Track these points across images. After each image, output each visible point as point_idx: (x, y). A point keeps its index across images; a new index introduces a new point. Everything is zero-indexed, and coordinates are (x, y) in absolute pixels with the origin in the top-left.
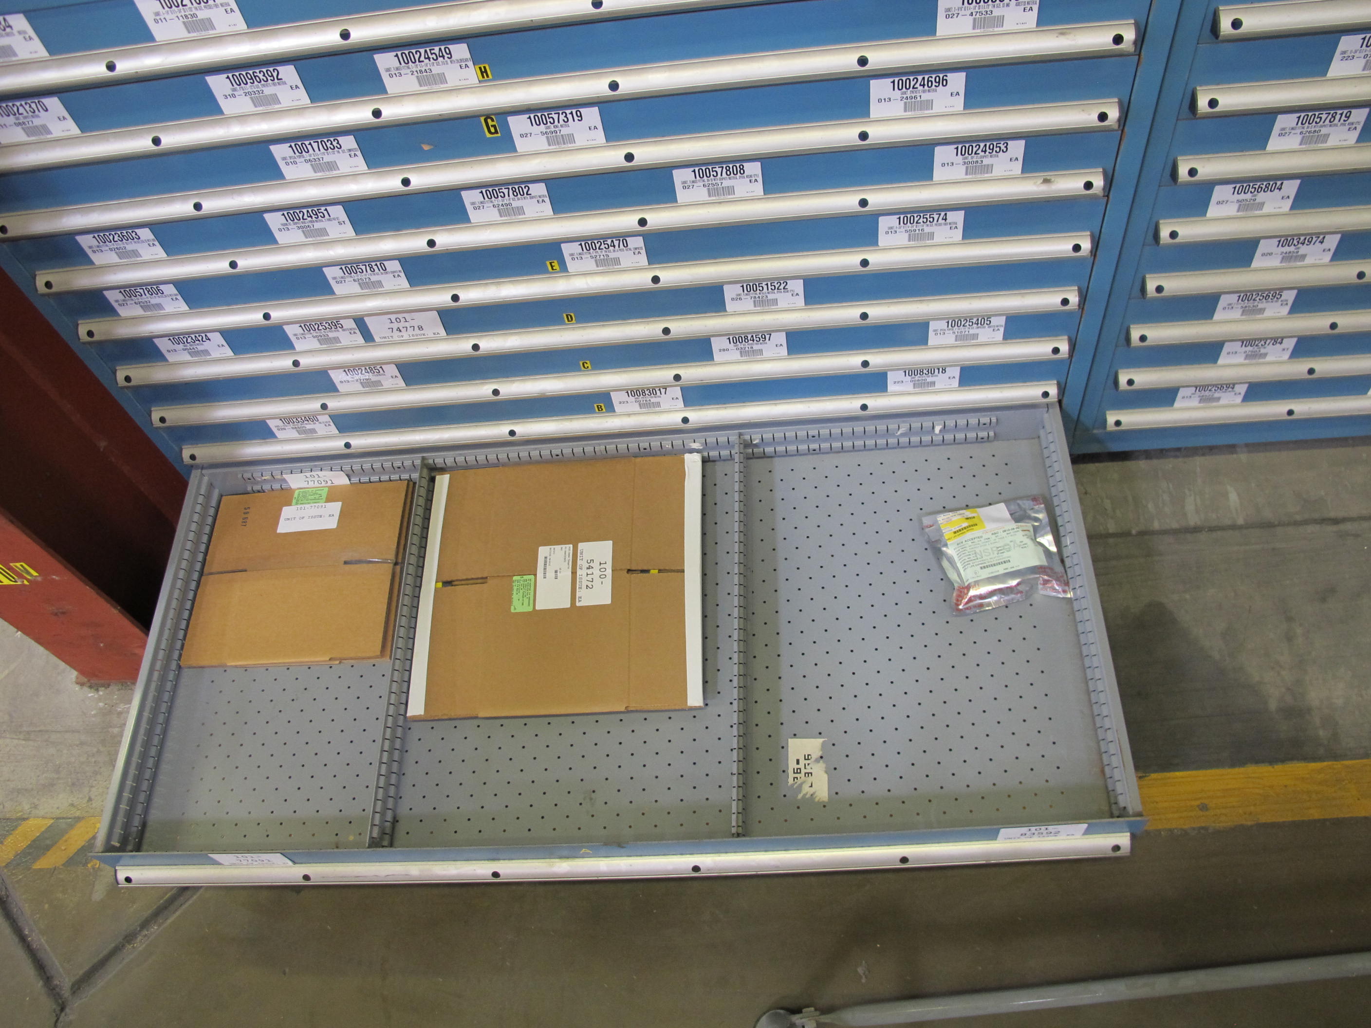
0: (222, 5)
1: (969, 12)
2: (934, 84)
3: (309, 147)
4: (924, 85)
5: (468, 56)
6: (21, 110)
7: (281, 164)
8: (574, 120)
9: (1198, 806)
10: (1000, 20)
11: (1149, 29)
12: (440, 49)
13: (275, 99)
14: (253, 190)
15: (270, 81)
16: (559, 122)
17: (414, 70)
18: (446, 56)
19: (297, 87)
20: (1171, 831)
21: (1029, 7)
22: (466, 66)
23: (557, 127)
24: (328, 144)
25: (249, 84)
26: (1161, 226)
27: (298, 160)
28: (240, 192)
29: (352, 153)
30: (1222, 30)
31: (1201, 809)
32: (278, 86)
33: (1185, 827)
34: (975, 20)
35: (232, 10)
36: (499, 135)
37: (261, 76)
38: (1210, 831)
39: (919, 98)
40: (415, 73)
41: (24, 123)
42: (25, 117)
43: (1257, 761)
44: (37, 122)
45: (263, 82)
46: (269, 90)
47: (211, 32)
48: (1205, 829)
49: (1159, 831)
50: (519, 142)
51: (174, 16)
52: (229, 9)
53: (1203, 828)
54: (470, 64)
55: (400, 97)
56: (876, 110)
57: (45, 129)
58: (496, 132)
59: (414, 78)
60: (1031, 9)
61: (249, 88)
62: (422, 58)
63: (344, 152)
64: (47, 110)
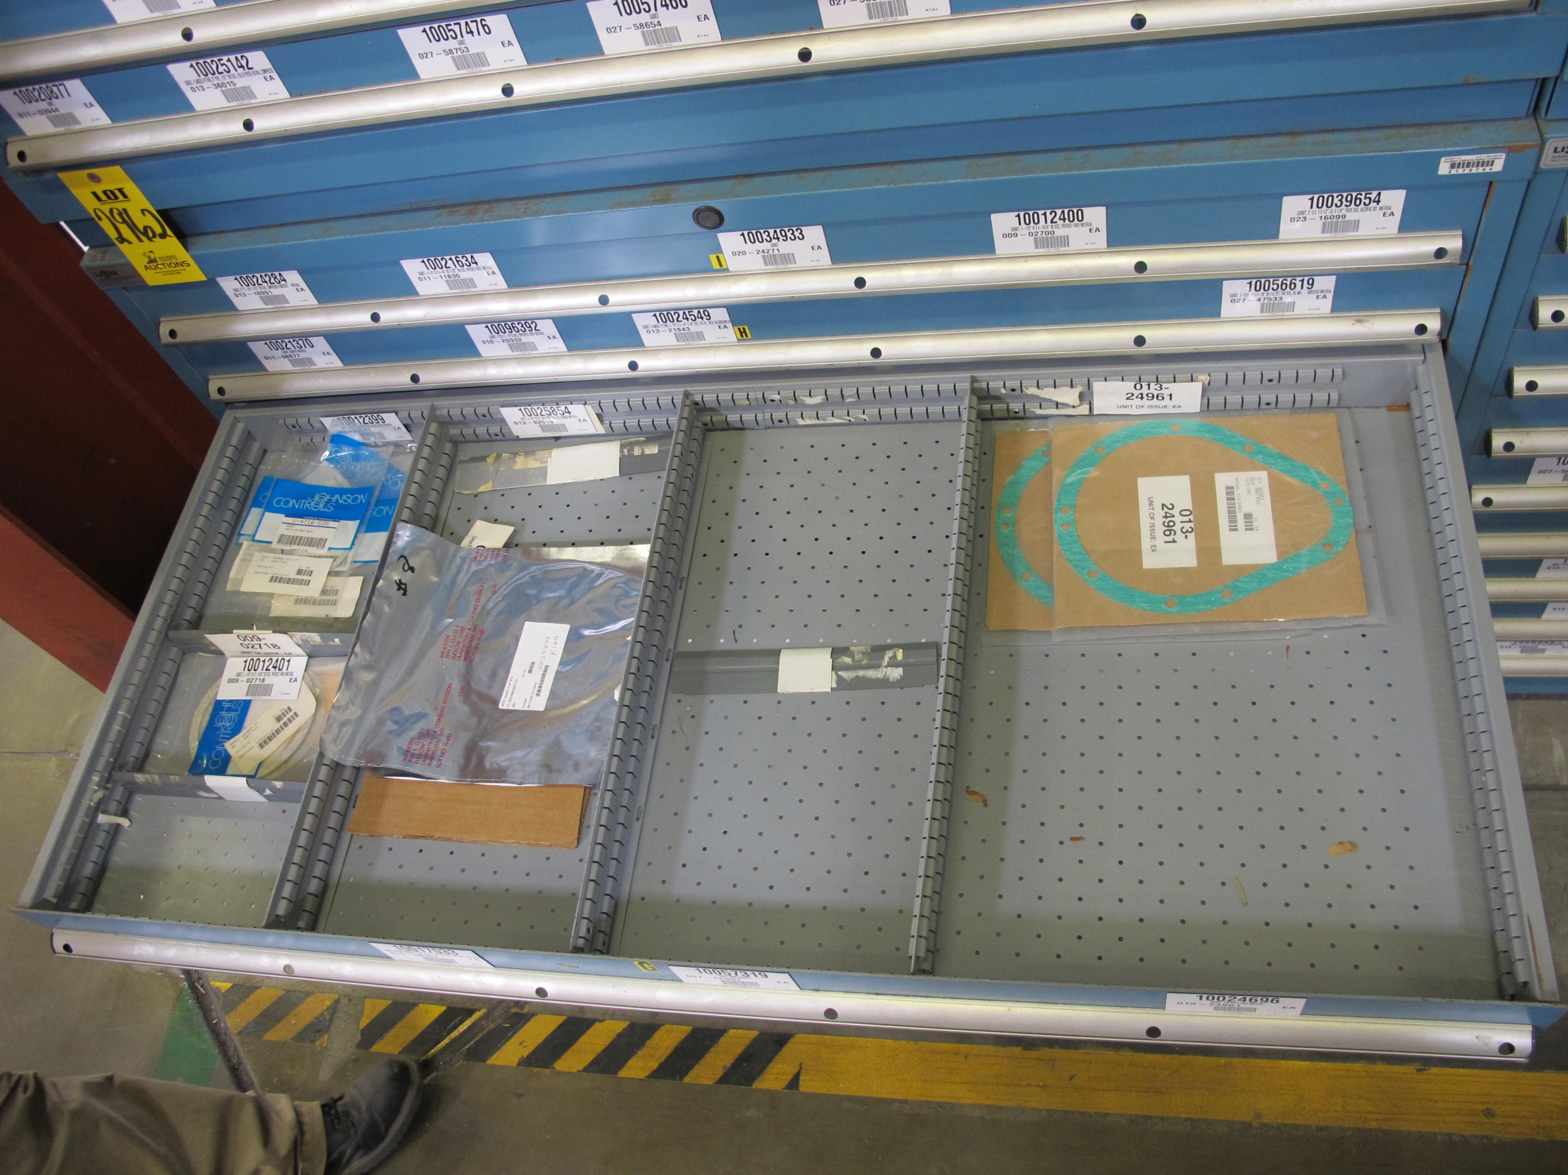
0: (484, 268)
1: (1257, 298)
5: (728, 318)
6: (289, 346)
9: (1483, 1111)
10: (1291, 306)
11: (1457, 316)
12: (699, 312)
13: (532, 346)
15: (527, 331)
17: (672, 328)
18: (705, 317)
19: (554, 337)
20: (1449, 1135)
21: (1322, 295)
22: (725, 327)
25: (507, 333)
30: (1540, 322)
31: (1486, 1115)
32: (535, 336)
33: (1466, 1133)
34: (1263, 305)
35: (494, 273)
37: (519, 327)
38: (1494, 1141)
40: (673, 331)
41: (291, 356)
42: (293, 351)
44: (302, 355)
45: (521, 332)
46: (526, 339)
47: (473, 290)
48: (1489, 1137)
49: (1435, 1134)
51: (438, 276)
52: (490, 271)
53: (1486, 1137)
54: (729, 325)
55: (657, 351)
57: (310, 361)
59: (672, 334)
60: (1325, 297)
61: (507, 336)
62: (681, 318)
64: (313, 347)
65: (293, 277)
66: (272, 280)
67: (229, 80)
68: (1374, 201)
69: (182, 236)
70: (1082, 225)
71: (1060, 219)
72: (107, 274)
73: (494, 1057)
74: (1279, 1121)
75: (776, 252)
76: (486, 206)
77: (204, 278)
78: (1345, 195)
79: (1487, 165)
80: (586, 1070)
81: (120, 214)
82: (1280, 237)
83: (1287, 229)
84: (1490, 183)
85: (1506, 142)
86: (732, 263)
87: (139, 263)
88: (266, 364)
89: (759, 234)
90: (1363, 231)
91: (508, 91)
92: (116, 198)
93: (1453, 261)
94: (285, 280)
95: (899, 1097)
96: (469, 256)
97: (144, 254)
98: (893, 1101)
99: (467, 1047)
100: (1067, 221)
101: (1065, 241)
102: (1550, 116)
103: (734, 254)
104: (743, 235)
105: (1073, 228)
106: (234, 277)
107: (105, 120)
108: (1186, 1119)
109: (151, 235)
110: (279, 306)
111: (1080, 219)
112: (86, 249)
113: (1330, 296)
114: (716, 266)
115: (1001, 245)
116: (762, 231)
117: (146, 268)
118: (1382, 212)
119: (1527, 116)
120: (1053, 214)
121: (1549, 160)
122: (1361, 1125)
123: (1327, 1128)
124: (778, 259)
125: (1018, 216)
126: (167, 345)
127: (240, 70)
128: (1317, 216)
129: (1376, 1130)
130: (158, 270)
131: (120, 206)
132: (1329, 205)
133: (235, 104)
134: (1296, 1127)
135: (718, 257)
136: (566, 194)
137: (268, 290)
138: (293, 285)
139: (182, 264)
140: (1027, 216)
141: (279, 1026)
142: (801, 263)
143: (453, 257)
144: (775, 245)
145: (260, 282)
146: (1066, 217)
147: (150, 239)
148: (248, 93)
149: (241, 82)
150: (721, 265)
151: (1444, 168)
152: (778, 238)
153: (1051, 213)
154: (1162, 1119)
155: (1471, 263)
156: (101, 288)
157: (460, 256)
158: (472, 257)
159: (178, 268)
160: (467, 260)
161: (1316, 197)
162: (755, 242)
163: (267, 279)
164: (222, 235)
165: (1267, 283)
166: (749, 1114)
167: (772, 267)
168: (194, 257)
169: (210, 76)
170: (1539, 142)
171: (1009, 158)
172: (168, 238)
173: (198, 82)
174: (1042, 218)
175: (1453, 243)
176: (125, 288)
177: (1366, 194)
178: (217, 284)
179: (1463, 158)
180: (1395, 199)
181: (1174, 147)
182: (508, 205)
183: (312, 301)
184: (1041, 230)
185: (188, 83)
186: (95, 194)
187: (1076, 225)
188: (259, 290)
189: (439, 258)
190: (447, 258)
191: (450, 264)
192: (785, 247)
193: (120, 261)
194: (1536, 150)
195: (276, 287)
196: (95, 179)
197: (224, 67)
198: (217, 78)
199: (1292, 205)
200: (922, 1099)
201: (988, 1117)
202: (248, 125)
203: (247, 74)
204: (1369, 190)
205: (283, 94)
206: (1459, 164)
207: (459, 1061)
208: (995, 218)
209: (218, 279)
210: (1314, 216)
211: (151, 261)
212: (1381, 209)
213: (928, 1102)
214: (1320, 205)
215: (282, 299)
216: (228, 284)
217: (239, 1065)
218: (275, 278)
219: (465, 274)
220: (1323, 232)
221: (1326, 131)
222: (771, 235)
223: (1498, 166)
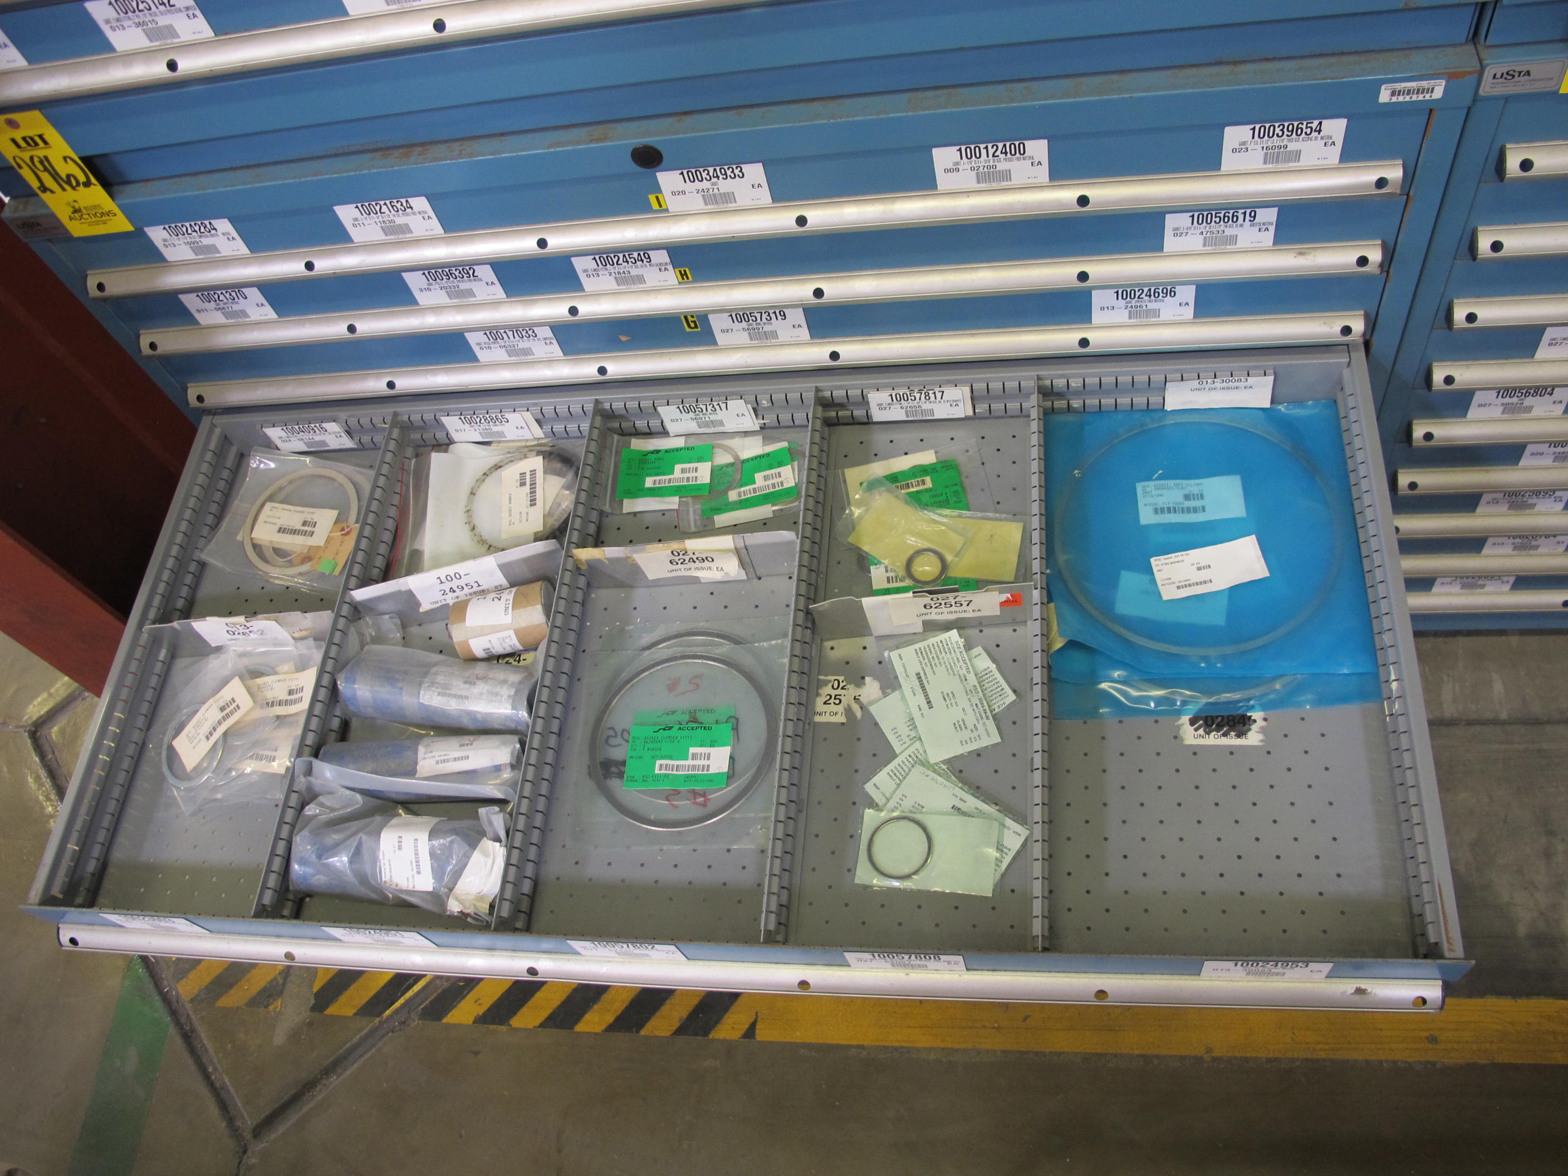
0: (419, 213)
1: (1200, 231)
2: (1161, 295)
3: (504, 335)
4: (1150, 296)
5: (668, 260)
6: (222, 297)
7: (476, 349)
8: (777, 319)
9: (1427, 1038)
10: (1233, 240)
11: (1398, 246)
12: (639, 254)
13: (470, 293)
14: (447, 371)
15: (465, 278)
16: (761, 320)
17: (612, 271)
18: (645, 260)
19: (492, 283)
20: (1395, 1062)
21: (1264, 227)
22: (666, 269)
23: (759, 324)
24: (524, 333)
25: (445, 280)
26: (1414, 427)
27: (492, 346)
28: (434, 372)
29: (548, 341)
30: (1479, 253)
31: (1430, 1042)
32: (474, 282)
33: (1410, 1060)
34: (1205, 238)
35: (429, 217)
36: (699, 329)
37: (457, 273)
38: (1438, 1066)
39: (1144, 307)
40: (613, 274)
41: (224, 308)
42: (225, 304)
43: (1499, 993)
44: (236, 307)
45: (458, 279)
46: (464, 285)
47: (408, 235)
48: (1433, 1064)
49: (1381, 1062)
50: (719, 337)
51: (372, 221)
52: (426, 216)
53: (1430, 1062)
54: (670, 267)
55: (597, 295)
56: (1097, 317)
57: (243, 313)
58: (696, 327)
59: (612, 278)
60: (1267, 229)
61: (444, 283)
62: (621, 261)
63: (539, 340)
64: (246, 298)
65: (223, 225)
66: (202, 230)
67: (151, 19)
68: (1315, 131)
69: (107, 185)
70: (1024, 159)
71: (1002, 153)
72: (31, 225)
73: (449, 1016)
74: (1230, 1054)
75: (716, 191)
76: (419, 149)
77: (129, 228)
78: (1286, 124)
79: (1427, 93)
80: (543, 1025)
81: (41, 162)
82: (1222, 169)
83: (1229, 161)
84: (1430, 110)
85: (1446, 69)
86: (672, 203)
87: (63, 214)
88: (198, 317)
89: (698, 173)
90: (1304, 162)
91: (439, 26)
92: (36, 144)
93: (1395, 191)
94: (215, 229)
95: (854, 1042)
96: (403, 201)
97: (68, 204)
98: (849, 1047)
99: (422, 1007)
100: (1009, 154)
101: (1006, 175)
102: (1489, 42)
103: (673, 193)
104: (682, 173)
105: (1015, 162)
106: (162, 227)
107: (21, 62)
108: (1138, 1056)
109: (74, 183)
110: (210, 256)
111: (1022, 152)
112: (6, 200)
113: (1272, 229)
114: (655, 206)
115: (943, 180)
116: (701, 170)
117: (71, 219)
118: (1323, 142)
119: (1467, 41)
120: (995, 147)
121: (1488, 87)
122: (1310, 1056)
123: (1276, 1060)
124: (719, 199)
125: (960, 150)
126: (95, 299)
127: (162, 8)
128: (1259, 147)
129: (1324, 1060)
130: (83, 221)
131: (40, 153)
132: (1271, 135)
133: (157, 43)
134: (1246, 1060)
135: (657, 198)
136: (502, 134)
137: (198, 240)
138: (223, 234)
139: (109, 213)
140: (968, 150)
141: (232, 992)
142: (741, 202)
143: (388, 202)
144: (715, 184)
145: (190, 231)
146: (1008, 150)
147: (74, 188)
148: (170, 31)
149: (163, 21)
150: (660, 206)
151: (1384, 96)
152: (718, 177)
153: (993, 147)
154: (1116, 1056)
155: (1411, 193)
156: (25, 240)
157: (395, 201)
158: (407, 201)
159: (104, 218)
160: (402, 205)
161: (1258, 127)
162: (694, 181)
163: (197, 228)
164: (149, 184)
165: (1209, 216)
166: (706, 1064)
167: (712, 207)
168: (120, 207)
169: (130, 14)
170: (1479, 68)
171: (952, 91)
172: (92, 186)
173: (118, 20)
174: (984, 152)
175: (1394, 173)
176: (49, 240)
177: (1307, 123)
178: (145, 234)
179: (1404, 85)
180: (1336, 128)
181: (1116, 77)
182: (443, 147)
183: (244, 250)
184: (983, 164)
185: (107, 22)
186: (14, 141)
187: (1018, 159)
188: (189, 240)
189: (374, 203)
190: (382, 203)
191: (384, 209)
192: (725, 185)
193: (43, 211)
194: (1476, 75)
195: (206, 237)
196: (13, 124)
197: (145, 4)
198: (138, 16)
199: (1235, 135)
200: (878, 1044)
201: (944, 1060)
202: (172, 66)
203: (169, 11)
204: (1310, 118)
205: (208, 32)
206: (1400, 91)
207: (414, 1020)
208: (936, 152)
209: (146, 229)
210: (1255, 147)
211: (76, 211)
212: (1322, 138)
213: (884, 1047)
214: (1262, 136)
215: (213, 249)
216: (157, 234)
217: (192, 1032)
218: (205, 227)
219: (400, 220)
220: (1265, 163)
221: (1267, 60)
222: (711, 174)
223: (1438, 93)
